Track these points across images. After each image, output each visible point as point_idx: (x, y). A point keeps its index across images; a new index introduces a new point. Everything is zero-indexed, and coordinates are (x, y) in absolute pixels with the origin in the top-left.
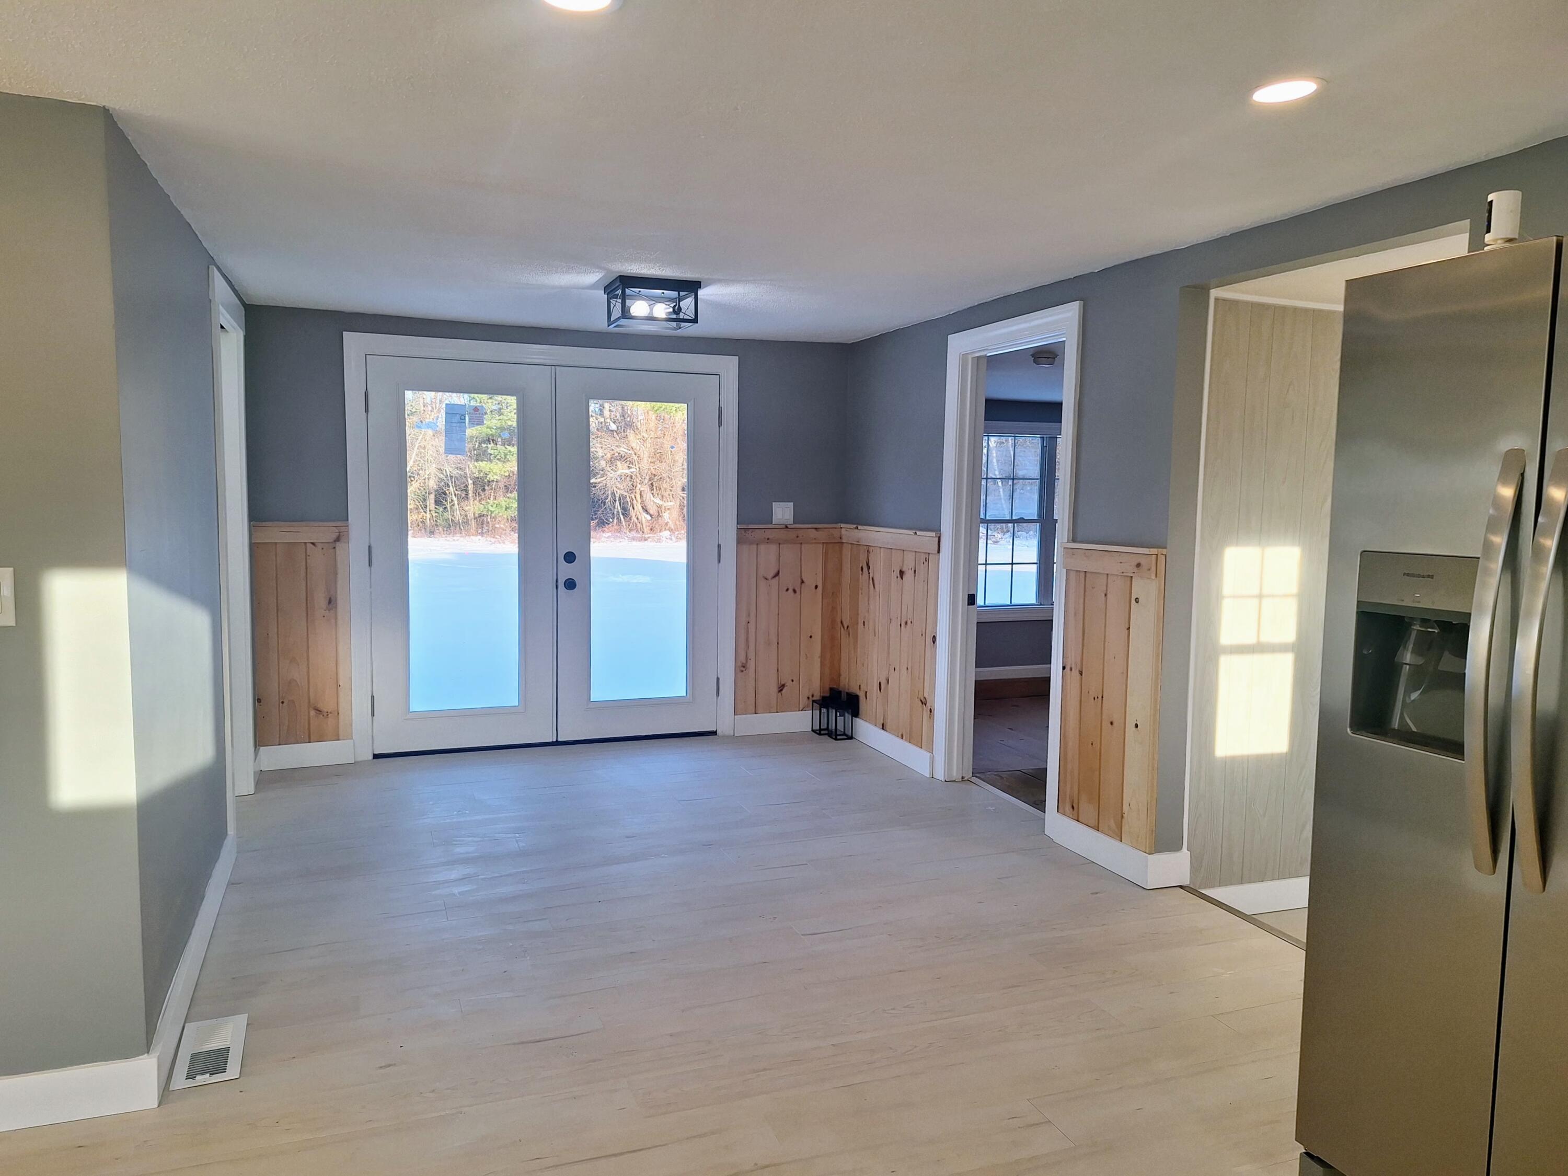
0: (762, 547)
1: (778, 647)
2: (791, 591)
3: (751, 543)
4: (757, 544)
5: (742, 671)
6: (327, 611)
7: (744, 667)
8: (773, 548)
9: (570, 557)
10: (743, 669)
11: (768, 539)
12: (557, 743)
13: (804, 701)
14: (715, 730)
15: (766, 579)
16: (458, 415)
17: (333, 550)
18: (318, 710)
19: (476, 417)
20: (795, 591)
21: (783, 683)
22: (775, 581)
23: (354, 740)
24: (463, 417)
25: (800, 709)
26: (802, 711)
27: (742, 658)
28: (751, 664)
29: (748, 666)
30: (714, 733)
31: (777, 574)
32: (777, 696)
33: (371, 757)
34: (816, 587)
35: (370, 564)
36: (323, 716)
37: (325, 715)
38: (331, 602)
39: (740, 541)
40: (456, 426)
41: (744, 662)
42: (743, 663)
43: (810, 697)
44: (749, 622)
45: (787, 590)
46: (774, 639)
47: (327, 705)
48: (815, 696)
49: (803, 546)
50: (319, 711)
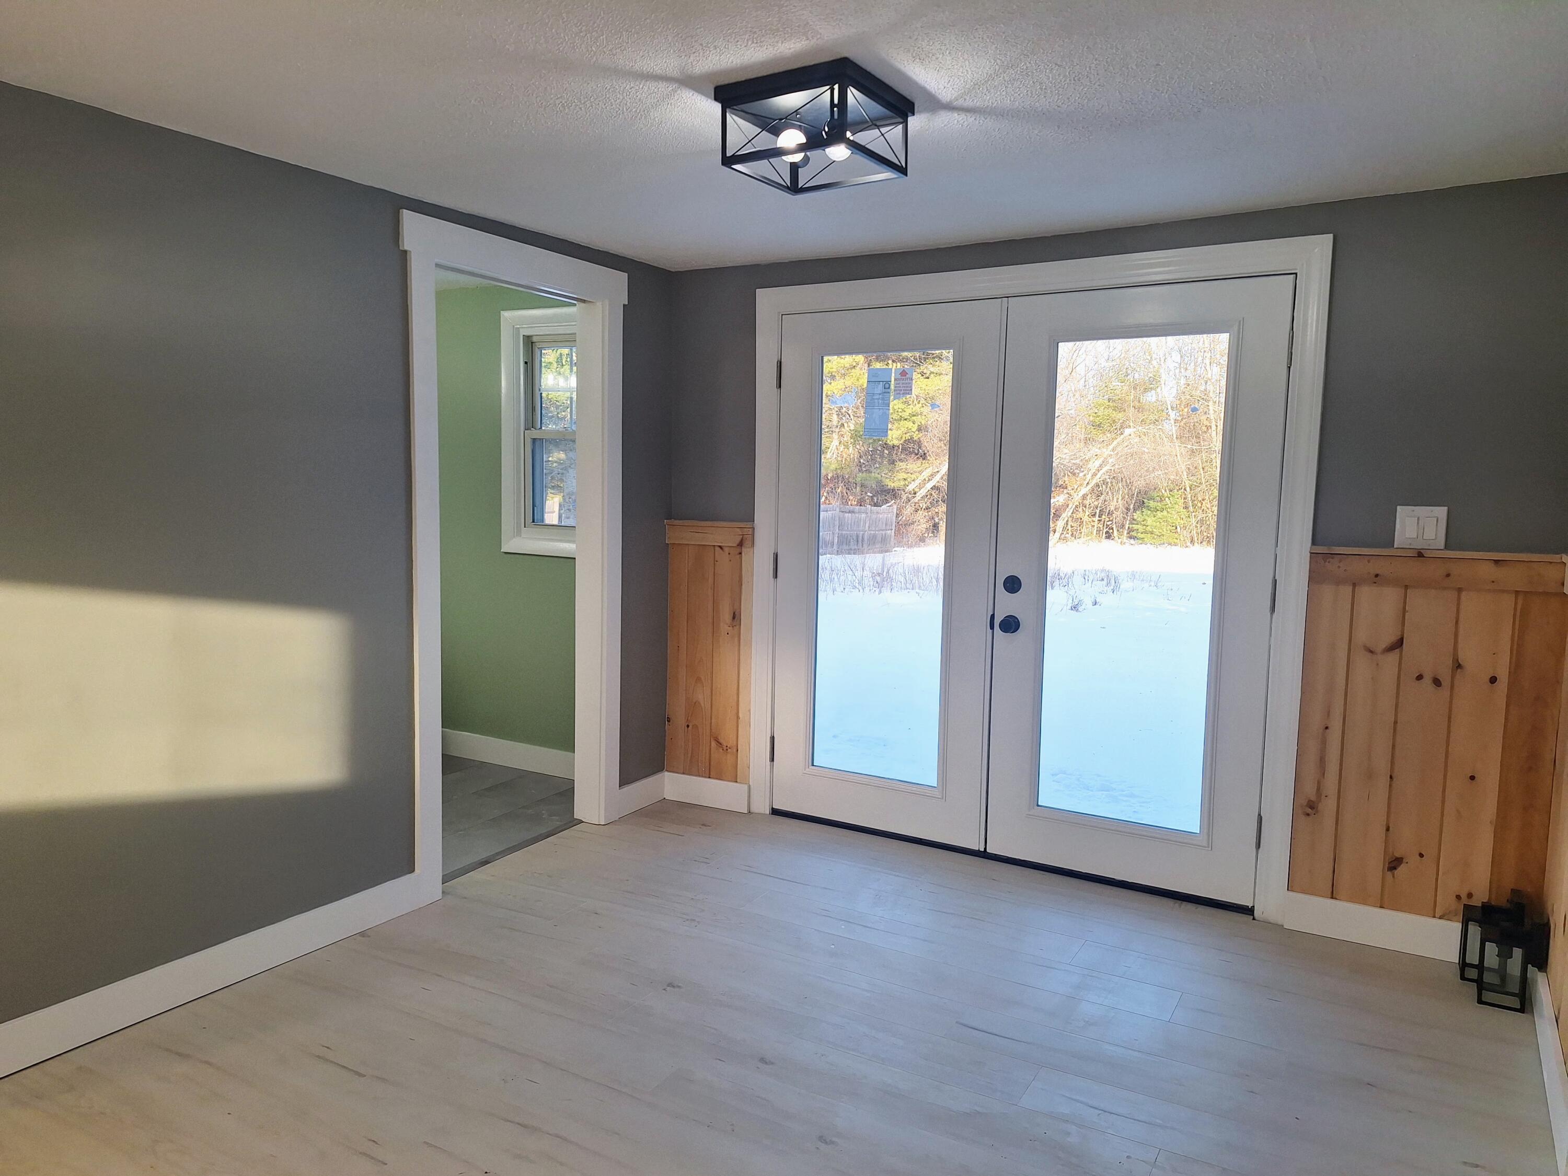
0: (1366, 592)
1: (1390, 786)
2: (1427, 680)
3: (1339, 582)
4: (1354, 585)
5: (1308, 815)
6: (731, 628)
7: (1312, 808)
8: (1390, 596)
9: (1013, 585)
10: (1309, 811)
11: (1377, 576)
12: (984, 855)
13: (1446, 900)
14: (1250, 905)
15: (1371, 652)
16: (881, 383)
17: (738, 556)
18: (718, 742)
19: (903, 383)
20: (1437, 682)
21: (1398, 855)
22: (1393, 657)
23: (749, 787)
24: (887, 386)
25: (1439, 912)
26: (1440, 918)
27: (1310, 790)
28: (1328, 806)
29: (1320, 807)
30: (1248, 911)
31: (1399, 644)
32: (1383, 878)
33: (768, 812)
34: (1493, 680)
35: (776, 576)
36: (723, 750)
37: (725, 749)
38: (735, 617)
39: (1315, 578)
40: (878, 399)
41: (1313, 798)
42: (1310, 801)
43: (1464, 896)
44: (1327, 728)
45: (1420, 677)
46: (1382, 765)
47: (727, 738)
48: (1474, 898)
49: (1464, 594)
50: (719, 744)
